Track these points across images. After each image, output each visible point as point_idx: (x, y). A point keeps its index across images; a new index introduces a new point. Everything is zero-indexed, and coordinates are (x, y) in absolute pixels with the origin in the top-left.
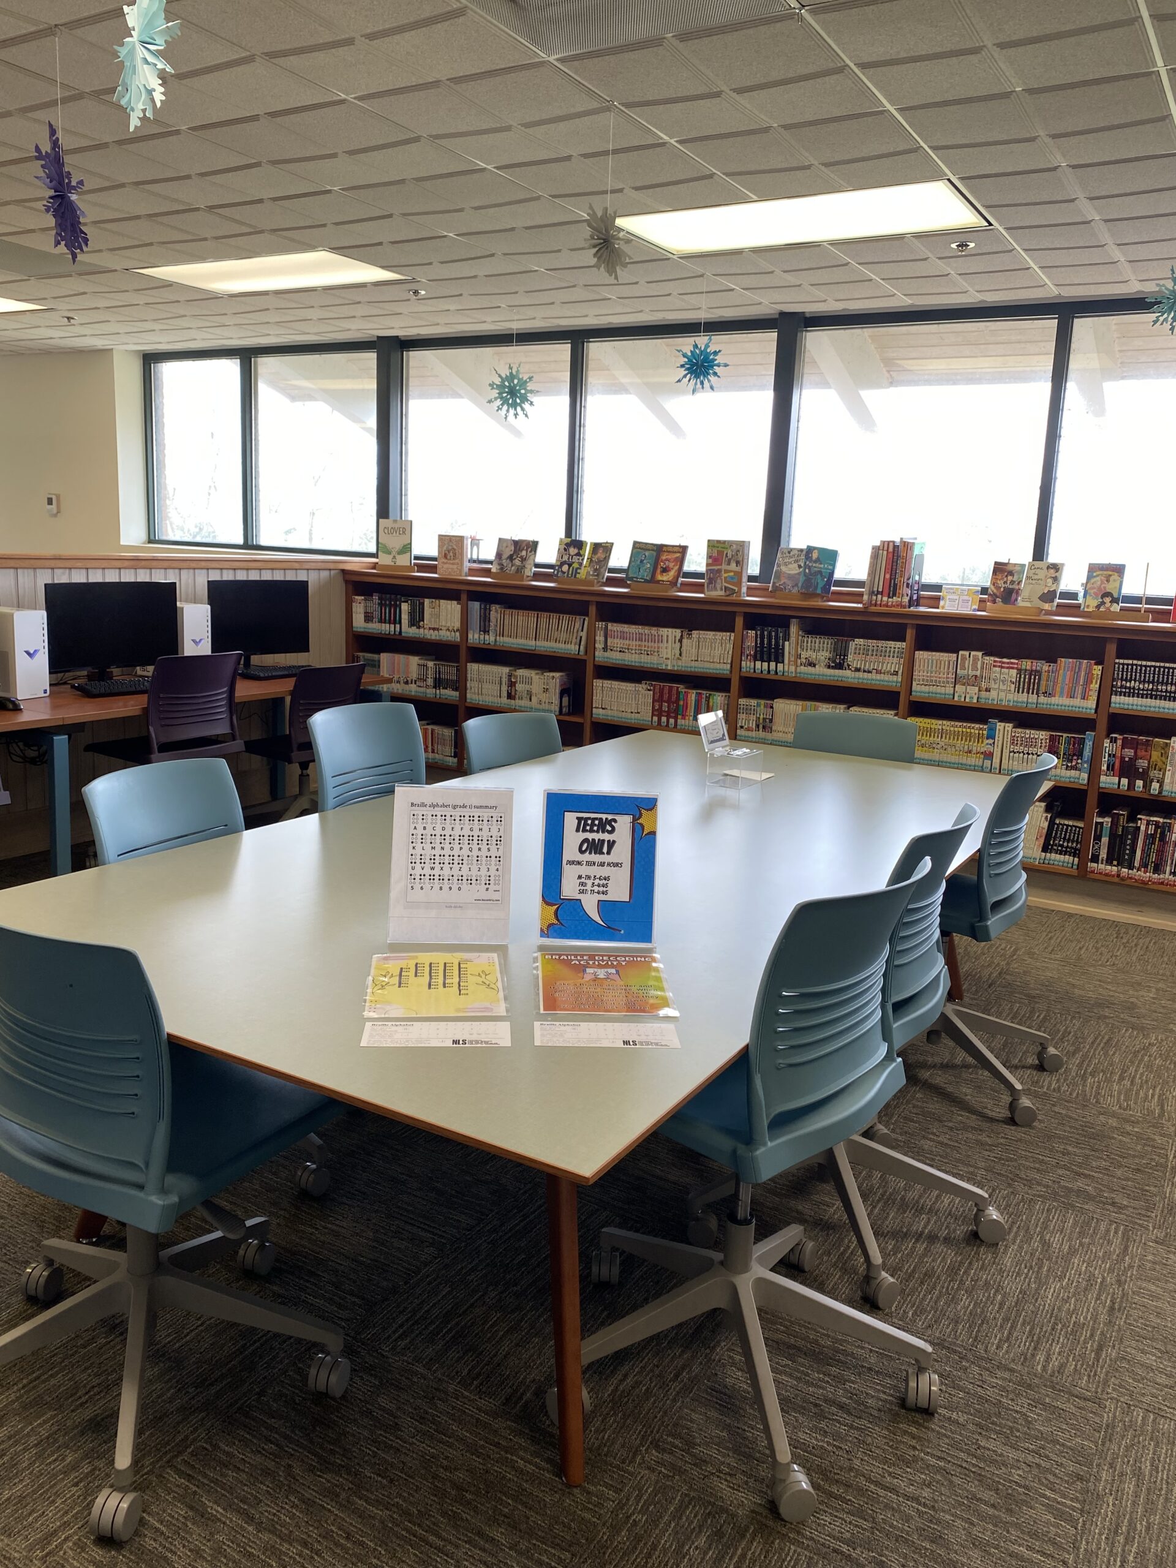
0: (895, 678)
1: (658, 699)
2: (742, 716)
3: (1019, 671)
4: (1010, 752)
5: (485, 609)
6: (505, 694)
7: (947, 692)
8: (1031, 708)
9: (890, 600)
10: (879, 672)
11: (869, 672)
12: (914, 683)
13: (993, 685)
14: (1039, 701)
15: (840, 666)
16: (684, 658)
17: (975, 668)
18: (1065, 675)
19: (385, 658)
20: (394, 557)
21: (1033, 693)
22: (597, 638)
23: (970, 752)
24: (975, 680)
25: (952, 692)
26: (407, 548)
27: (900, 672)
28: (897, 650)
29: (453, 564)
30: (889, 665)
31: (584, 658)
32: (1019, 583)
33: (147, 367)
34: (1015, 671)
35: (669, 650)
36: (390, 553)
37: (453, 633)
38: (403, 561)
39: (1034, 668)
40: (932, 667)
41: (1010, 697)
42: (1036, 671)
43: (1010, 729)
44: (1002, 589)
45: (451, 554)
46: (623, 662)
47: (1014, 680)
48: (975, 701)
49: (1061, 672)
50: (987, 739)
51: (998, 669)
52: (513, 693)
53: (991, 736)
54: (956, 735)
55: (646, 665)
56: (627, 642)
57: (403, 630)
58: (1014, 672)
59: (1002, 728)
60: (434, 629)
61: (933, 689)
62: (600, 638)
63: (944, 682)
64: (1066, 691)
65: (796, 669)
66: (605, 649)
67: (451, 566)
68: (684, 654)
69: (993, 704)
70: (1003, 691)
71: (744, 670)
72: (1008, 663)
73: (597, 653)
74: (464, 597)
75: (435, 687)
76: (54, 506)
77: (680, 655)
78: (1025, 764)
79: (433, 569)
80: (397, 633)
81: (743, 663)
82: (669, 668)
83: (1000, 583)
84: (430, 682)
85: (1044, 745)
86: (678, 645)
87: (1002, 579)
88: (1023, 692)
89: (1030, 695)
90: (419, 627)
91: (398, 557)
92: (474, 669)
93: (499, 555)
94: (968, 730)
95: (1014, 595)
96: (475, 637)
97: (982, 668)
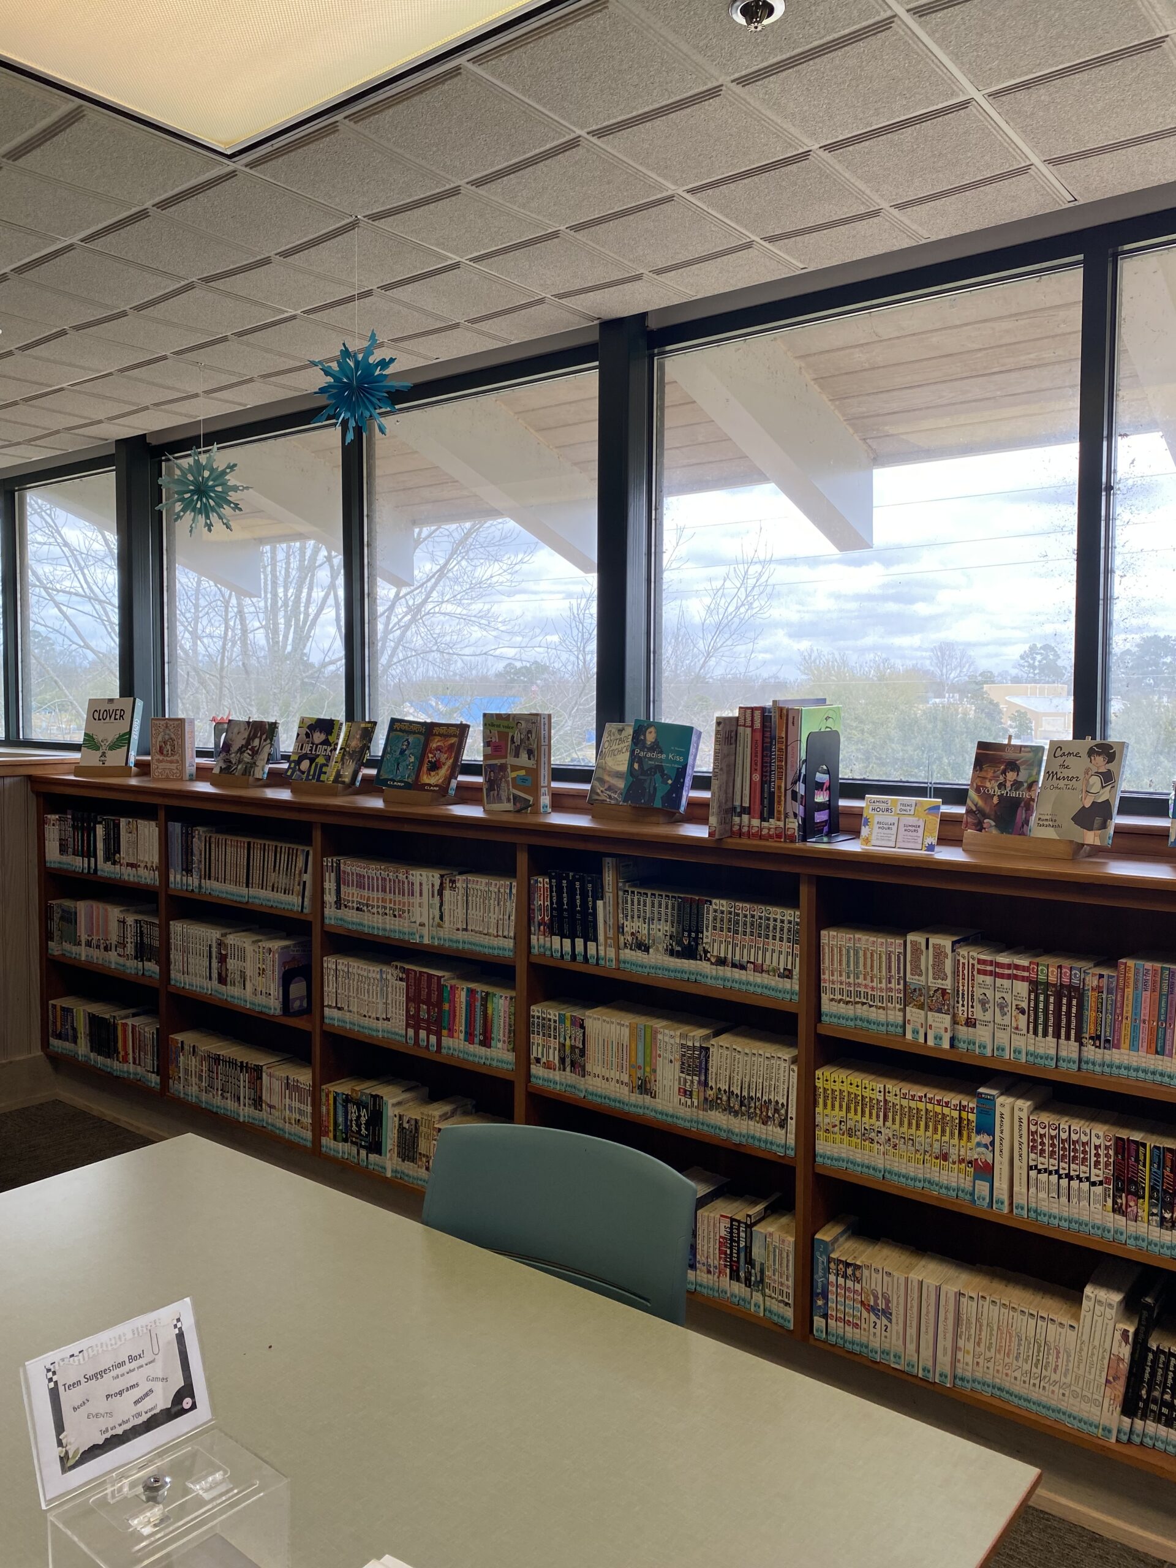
0: (786, 984)
1: (413, 998)
2: (537, 1039)
3: (1035, 986)
4: (1030, 1168)
5: (187, 835)
6: (215, 974)
7: (891, 1019)
8: (1068, 1072)
9: (765, 824)
10: (759, 969)
11: (742, 967)
12: (825, 998)
13: (978, 1013)
14: (1085, 1054)
15: (690, 952)
16: (446, 924)
17: (939, 973)
18: (1137, 1002)
19: (82, 907)
20: (104, 754)
21: (1068, 1038)
22: (327, 885)
23: (945, 1157)
24: (941, 1001)
25: (900, 1020)
27: (796, 972)
28: (786, 925)
29: (171, 762)
30: (775, 955)
31: (310, 918)
32: (1031, 785)
34: (1026, 984)
35: (425, 910)
36: (98, 749)
37: (152, 872)
39: (1066, 980)
40: (857, 964)
41: (1020, 1042)
42: (1070, 987)
43: (1024, 1115)
44: (995, 800)
45: (168, 747)
46: (360, 928)
47: (1024, 1005)
48: (946, 1045)
49: (1129, 991)
50: (978, 1133)
51: (989, 979)
52: (224, 974)
53: (986, 1127)
54: (913, 1117)
55: (392, 935)
56: (365, 893)
57: (99, 867)
58: (1022, 988)
59: (1006, 1112)
60: (131, 866)
61: (861, 1011)
62: (330, 885)
63: (881, 999)
64: (1143, 1035)
65: (617, 954)
66: (339, 904)
67: (168, 765)
68: (446, 918)
69: (984, 1057)
70: (1004, 1028)
71: (535, 951)
72: (1009, 966)
73: (327, 911)
75: (136, 958)
77: (441, 918)
78: (1064, 1200)
80: (93, 871)
81: (534, 938)
82: (426, 941)
83: (992, 786)
84: (130, 949)
85: (1103, 1159)
86: (437, 898)
87: (995, 778)
88: (1045, 1035)
89: (1062, 1041)
90: (114, 863)
92: (177, 930)
93: (226, 747)
94: (938, 1109)
95: (1021, 814)
96: (176, 880)
97: (956, 973)
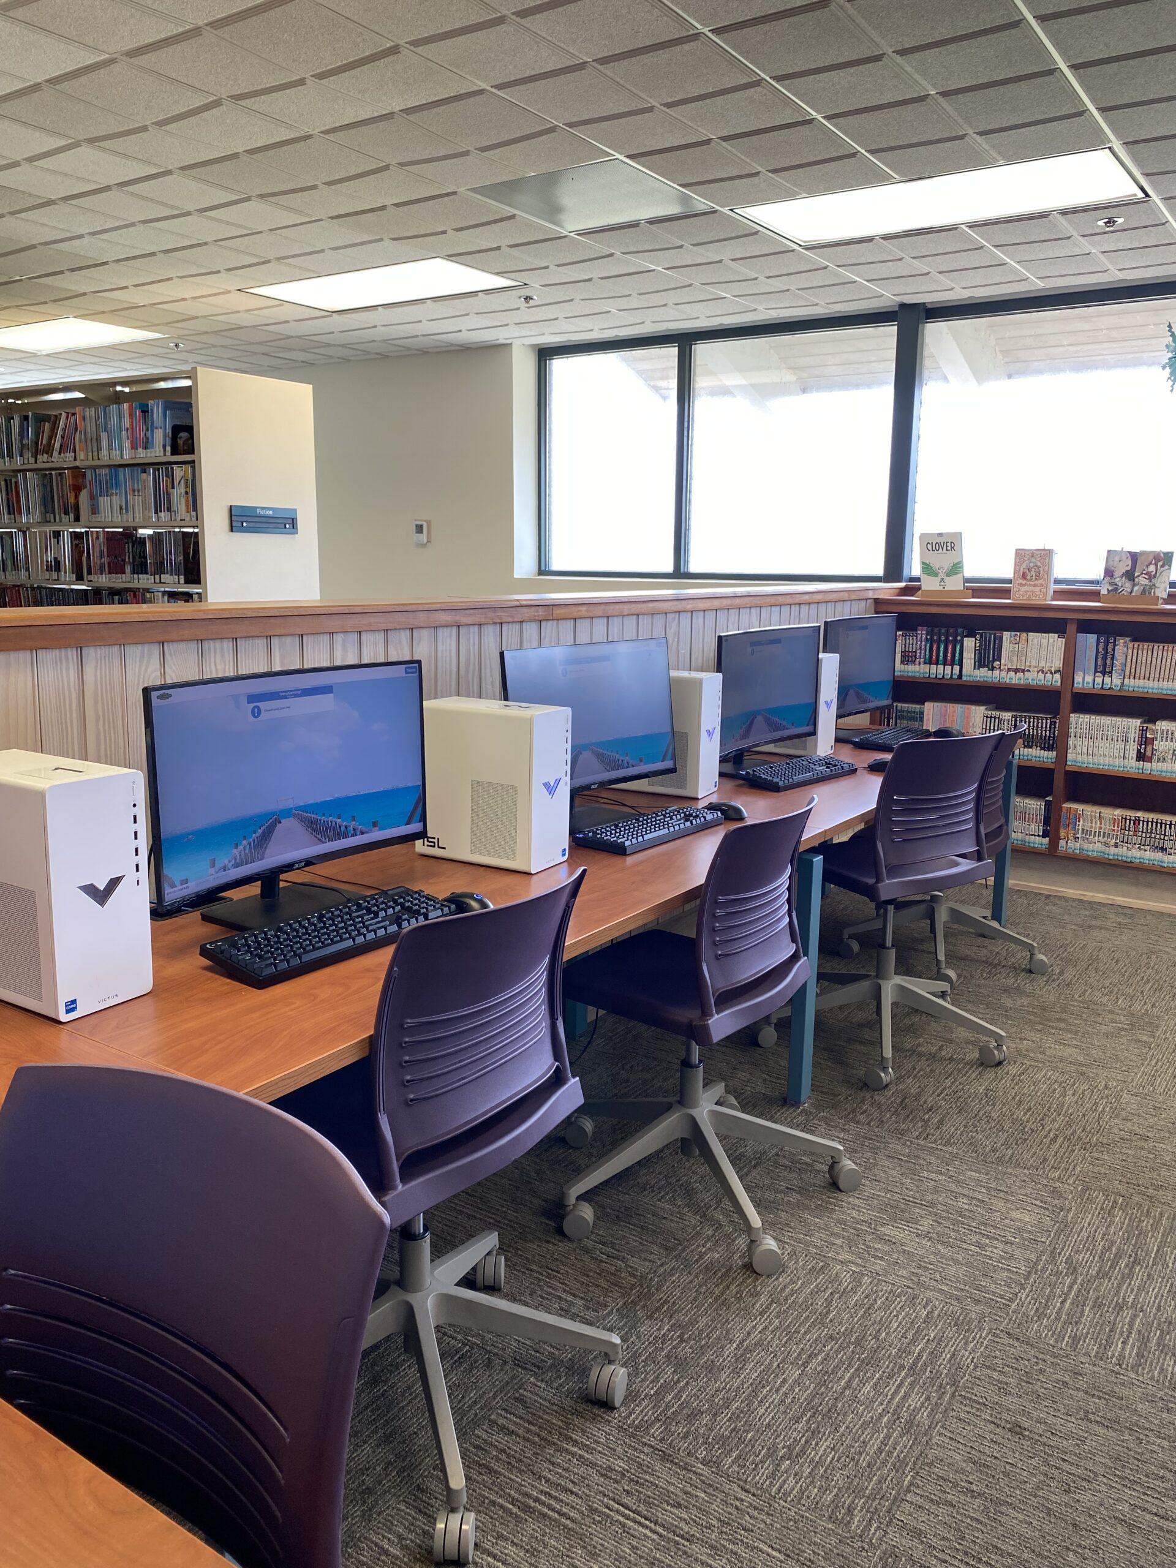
5: (1107, 643)
6: (1134, 754)
19: (932, 708)
20: (942, 580)
26: (956, 568)
29: (1034, 586)
33: (543, 364)
36: (936, 575)
37: (1049, 676)
38: (954, 584)
45: (1033, 573)
52: (1149, 753)
57: (964, 672)
60: (1016, 671)
67: (1031, 589)
74: (1072, 628)
76: (424, 537)
79: (1006, 593)
80: (956, 677)
90: (992, 669)
91: (947, 579)
92: (1080, 722)
93: (1109, 573)
96: (1085, 680)
